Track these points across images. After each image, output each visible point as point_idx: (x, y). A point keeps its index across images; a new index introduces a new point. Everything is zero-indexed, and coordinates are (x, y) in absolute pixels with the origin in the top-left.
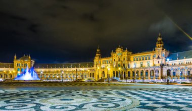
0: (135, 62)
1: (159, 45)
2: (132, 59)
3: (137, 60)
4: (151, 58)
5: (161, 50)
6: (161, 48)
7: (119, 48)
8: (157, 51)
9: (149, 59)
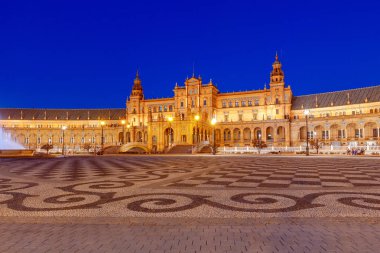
0: (227, 110)
1: (278, 77)
2: (219, 105)
3: (231, 107)
4: (262, 102)
5: (281, 88)
6: (282, 84)
7: (193, 79)
8: (272, 89)
9: (257, 105)
